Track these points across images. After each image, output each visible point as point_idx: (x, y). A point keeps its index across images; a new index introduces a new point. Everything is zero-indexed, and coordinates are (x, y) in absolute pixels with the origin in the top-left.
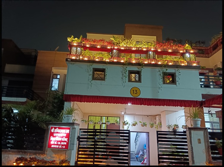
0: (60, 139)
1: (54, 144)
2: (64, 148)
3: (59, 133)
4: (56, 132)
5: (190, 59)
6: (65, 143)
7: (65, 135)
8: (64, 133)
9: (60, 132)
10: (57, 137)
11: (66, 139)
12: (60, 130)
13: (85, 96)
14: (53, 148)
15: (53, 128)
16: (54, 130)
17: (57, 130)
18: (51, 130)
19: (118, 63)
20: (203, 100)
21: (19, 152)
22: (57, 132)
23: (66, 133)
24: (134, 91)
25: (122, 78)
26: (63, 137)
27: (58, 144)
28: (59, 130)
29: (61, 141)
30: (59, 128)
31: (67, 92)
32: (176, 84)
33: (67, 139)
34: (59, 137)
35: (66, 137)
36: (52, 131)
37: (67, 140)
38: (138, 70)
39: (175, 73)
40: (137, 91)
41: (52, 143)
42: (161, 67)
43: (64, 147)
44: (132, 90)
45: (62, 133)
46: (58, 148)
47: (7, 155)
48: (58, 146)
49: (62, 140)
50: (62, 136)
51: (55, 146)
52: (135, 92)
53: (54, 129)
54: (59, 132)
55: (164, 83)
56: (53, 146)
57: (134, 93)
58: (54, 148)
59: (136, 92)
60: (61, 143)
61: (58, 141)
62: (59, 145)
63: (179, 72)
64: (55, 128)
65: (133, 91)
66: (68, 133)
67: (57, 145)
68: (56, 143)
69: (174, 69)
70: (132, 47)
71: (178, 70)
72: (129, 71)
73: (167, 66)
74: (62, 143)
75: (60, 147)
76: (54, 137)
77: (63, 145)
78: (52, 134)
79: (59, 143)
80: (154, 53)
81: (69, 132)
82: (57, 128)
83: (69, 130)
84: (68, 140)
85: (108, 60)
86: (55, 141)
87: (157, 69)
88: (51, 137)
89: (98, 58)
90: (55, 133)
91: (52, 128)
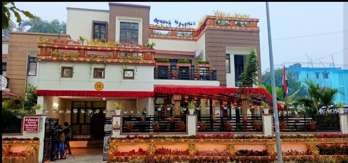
1: (28, 129)
6: (36, 128)
13: (55, 91)
33: (37, 125)
35: (36, 124)
49: (34, 126)
62: (32, 129)
64: (28, 118)
67: (30, 129)
72: (94, 68)
74: (34, 128)
79: (32, 128)
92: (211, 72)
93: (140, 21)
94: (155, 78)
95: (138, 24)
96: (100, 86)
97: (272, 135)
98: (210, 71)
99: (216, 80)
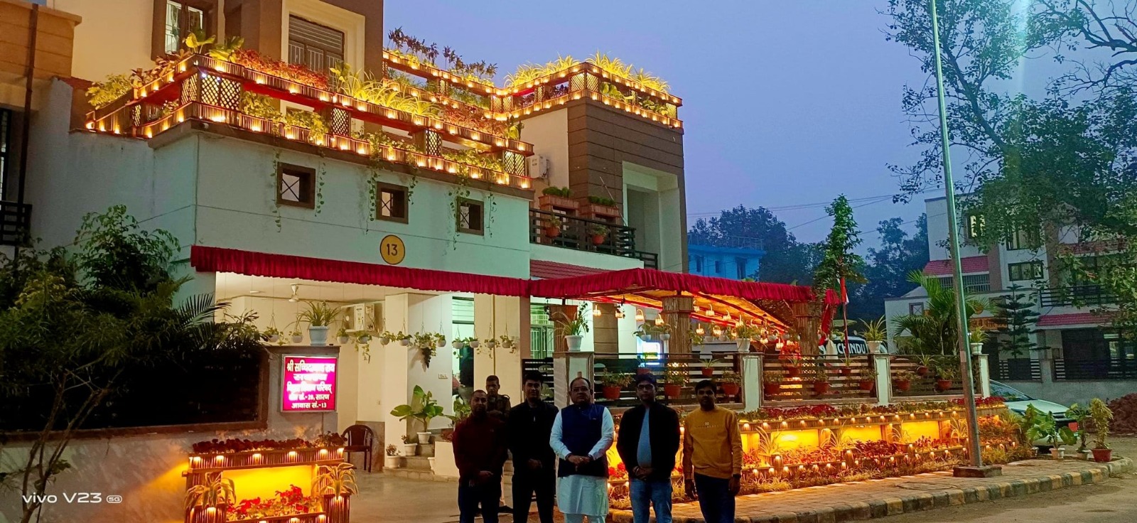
0: (312, 388)
1: (299, 401)
2: (324, 409)
3: (309, 372)
4: (300, 370)
5: (515, 166)
6: (327, 396)
7: (324, 377)
8: (321, 373)
9: (311, 370)
10: (303, 383)
11: (328, 387)
12: (310, 365)
14: (295, 409)
15: (292, 361)
16: (294, 366)
17: (302, 366)
18: (286, 366)
19: (351, 156)
20: (533, 279)
21: (184, 430)
22: (303, 369)
23: (325, 373)
24: (390, 245)
25: (360, 206)
26: (319, 382)
27: (309, 399)
28: (307, 364)
29: (315, 393)
30: (307, 361)
31: (198, 239)
32: (483, 235)
33: (330, 385)
34: (308, 382)
35: (327, 382)
36: (290, 368)
37: (330, 390)
38: (401, 184)
39: (483, 203)
41: (292, 397)
42: (456, 182)
43: (325, 405)
44: (385, 243)
45: (314, 372)
46: (309, 409)
47: (141, 443)
48: (308, 405)
49: (319, 389)
50: (316, 380)
51: (302, 405)
53: (294, 362)
54: (307, 370)
55: (459, 230)
56: (295, 406)
58: (300, 409)
60: (315, 396)
61: (307, 394)
62: (312, 401)
63: (494, 203)
64: (297, 361)
65: (388, 245)
66: (331, 372)
67: (307, 401)
68: (302, 397)
69: (481, 192)
70: (386, 110)
71: (491, 195)
73: (468, 181)
74: (319, 397)
75: (315, 405)
76: (294, 382)
77: (320, 402)
78: (290, 376)
79: (311, 397)
80: (438, 137)
81: (333, 370)
82: (302, 361)
83: (333, 365)
84: (334, 388)
85: (320, 142)
86: (301, 393)
87: (445, 188)
88: (288, 385)
89: (293, 129)
90: (298, 373)
91: (288, 360)
96: (394, 249)
97: (888, 403)
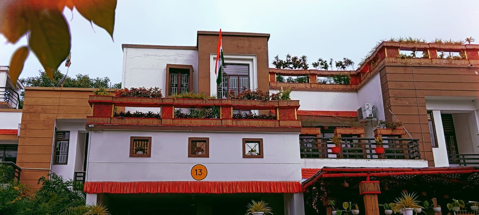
40: (201, 170)
52: (198, 171)
57: (197, 175)
59: (200, 172)
92: (407, 142)
93: (252, 60)
94: (302, 156)
95: (248, 65)
98: (404, 142)
99: (420, 159)
